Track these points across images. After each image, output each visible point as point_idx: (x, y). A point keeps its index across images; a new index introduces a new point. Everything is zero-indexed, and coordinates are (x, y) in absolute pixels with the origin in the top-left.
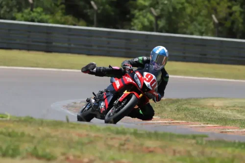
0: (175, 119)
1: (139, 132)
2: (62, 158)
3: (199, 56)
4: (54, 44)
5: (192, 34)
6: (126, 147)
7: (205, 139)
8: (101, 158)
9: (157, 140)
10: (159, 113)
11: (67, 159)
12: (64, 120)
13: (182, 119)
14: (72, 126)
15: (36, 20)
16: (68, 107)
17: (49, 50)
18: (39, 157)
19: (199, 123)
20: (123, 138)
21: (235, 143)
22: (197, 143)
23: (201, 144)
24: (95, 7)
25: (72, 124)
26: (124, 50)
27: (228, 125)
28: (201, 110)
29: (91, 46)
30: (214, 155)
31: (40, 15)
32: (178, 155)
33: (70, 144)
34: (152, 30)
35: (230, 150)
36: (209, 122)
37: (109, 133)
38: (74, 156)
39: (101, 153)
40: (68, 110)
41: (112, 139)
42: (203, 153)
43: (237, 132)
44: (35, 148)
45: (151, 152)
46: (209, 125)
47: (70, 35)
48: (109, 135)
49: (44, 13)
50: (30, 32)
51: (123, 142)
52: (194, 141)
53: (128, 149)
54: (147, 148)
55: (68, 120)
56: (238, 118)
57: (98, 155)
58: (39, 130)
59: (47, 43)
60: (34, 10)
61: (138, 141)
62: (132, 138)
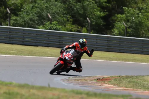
0: (127, 87)
10: (118, 84)
13: (131, 87)
15: (52, 29)
16: (64, 80)
19: (141, 90)
24: (89, 21)
26: (106, 47)
28: (143, 82)
31: (56, 25)
40: (64, 82)
46: (146, 91)
47: (73, 38)
49: (58, 25)
50: (49, 36)
59: (59, 42)
60: (52, 22)
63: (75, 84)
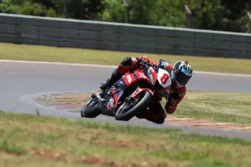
1: (111, 126)
2: (33, 152)
3: (172, 48)
4: (23, 35)
5: (165, 25)
6: (98, 141)
7: (179, 133)
8: (72, 153)
9: (130, 134)
11: (38, 153)
12: (35, 113)
14: (42, 119)
15: (4, 11)
16: (38, 100)
17: (18, 41)
18: (9, 152)
19: (173, 116)
20: (95, 131)
21: (209, 137)
22: (171, 137)
23: (175, 138)
25: (42, 117)
26: (95, 42)
27: (202, 118)
29: (61, 38)
30: (188, 150)
31: (9, 6)
32: (151, 150)
33: (41, 138)
34: (123, 21)
35: (204, 144)
36: (183, 116)
37: (81, 127)
38: (45, 150)
39: (72, 147)
41: (83, 133)
42: (176, 147)
43: (212, 125)
44: (5, 143)
45: (123, 146)
46: (182, 119)
47: (39, 26)
48: (80, 129)
49: (12, 4)
51: (94, 136)
52: (167, 135)
53: (100, 143)
54: (120, 142)
55: (38, 114)
56: (213, 112)
57: (70, 149)
58: (9, 123)
59: (16, 34)
61: (110, 135)
62: (104, 131)
63: (59, 107)
